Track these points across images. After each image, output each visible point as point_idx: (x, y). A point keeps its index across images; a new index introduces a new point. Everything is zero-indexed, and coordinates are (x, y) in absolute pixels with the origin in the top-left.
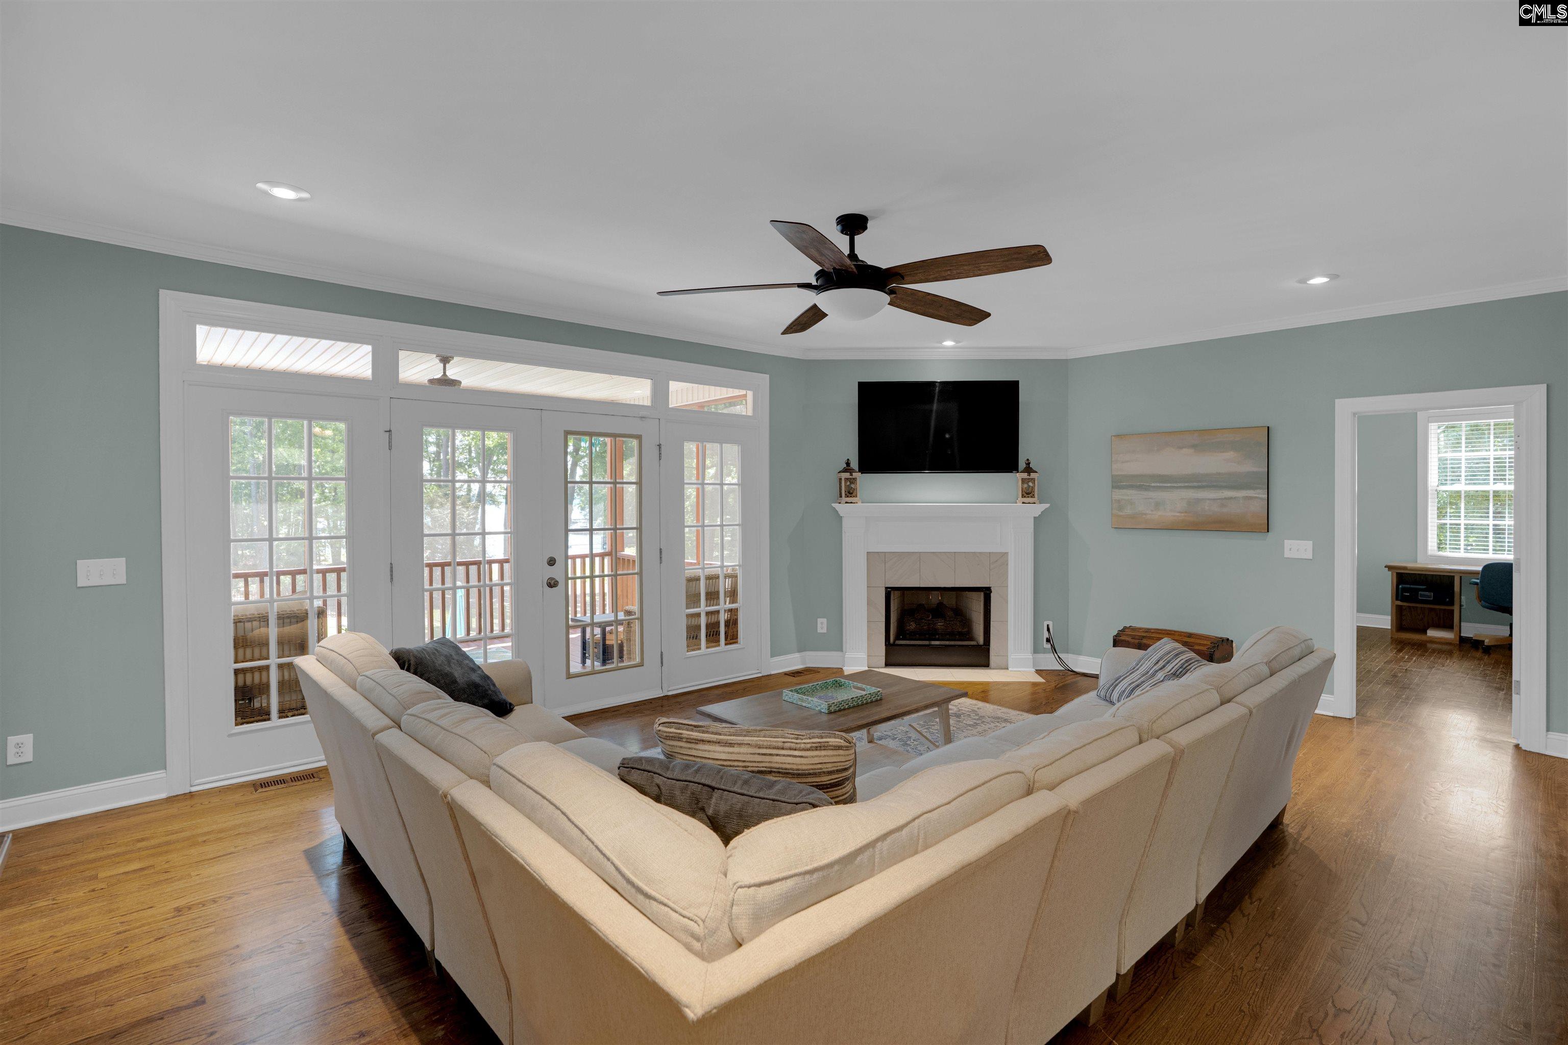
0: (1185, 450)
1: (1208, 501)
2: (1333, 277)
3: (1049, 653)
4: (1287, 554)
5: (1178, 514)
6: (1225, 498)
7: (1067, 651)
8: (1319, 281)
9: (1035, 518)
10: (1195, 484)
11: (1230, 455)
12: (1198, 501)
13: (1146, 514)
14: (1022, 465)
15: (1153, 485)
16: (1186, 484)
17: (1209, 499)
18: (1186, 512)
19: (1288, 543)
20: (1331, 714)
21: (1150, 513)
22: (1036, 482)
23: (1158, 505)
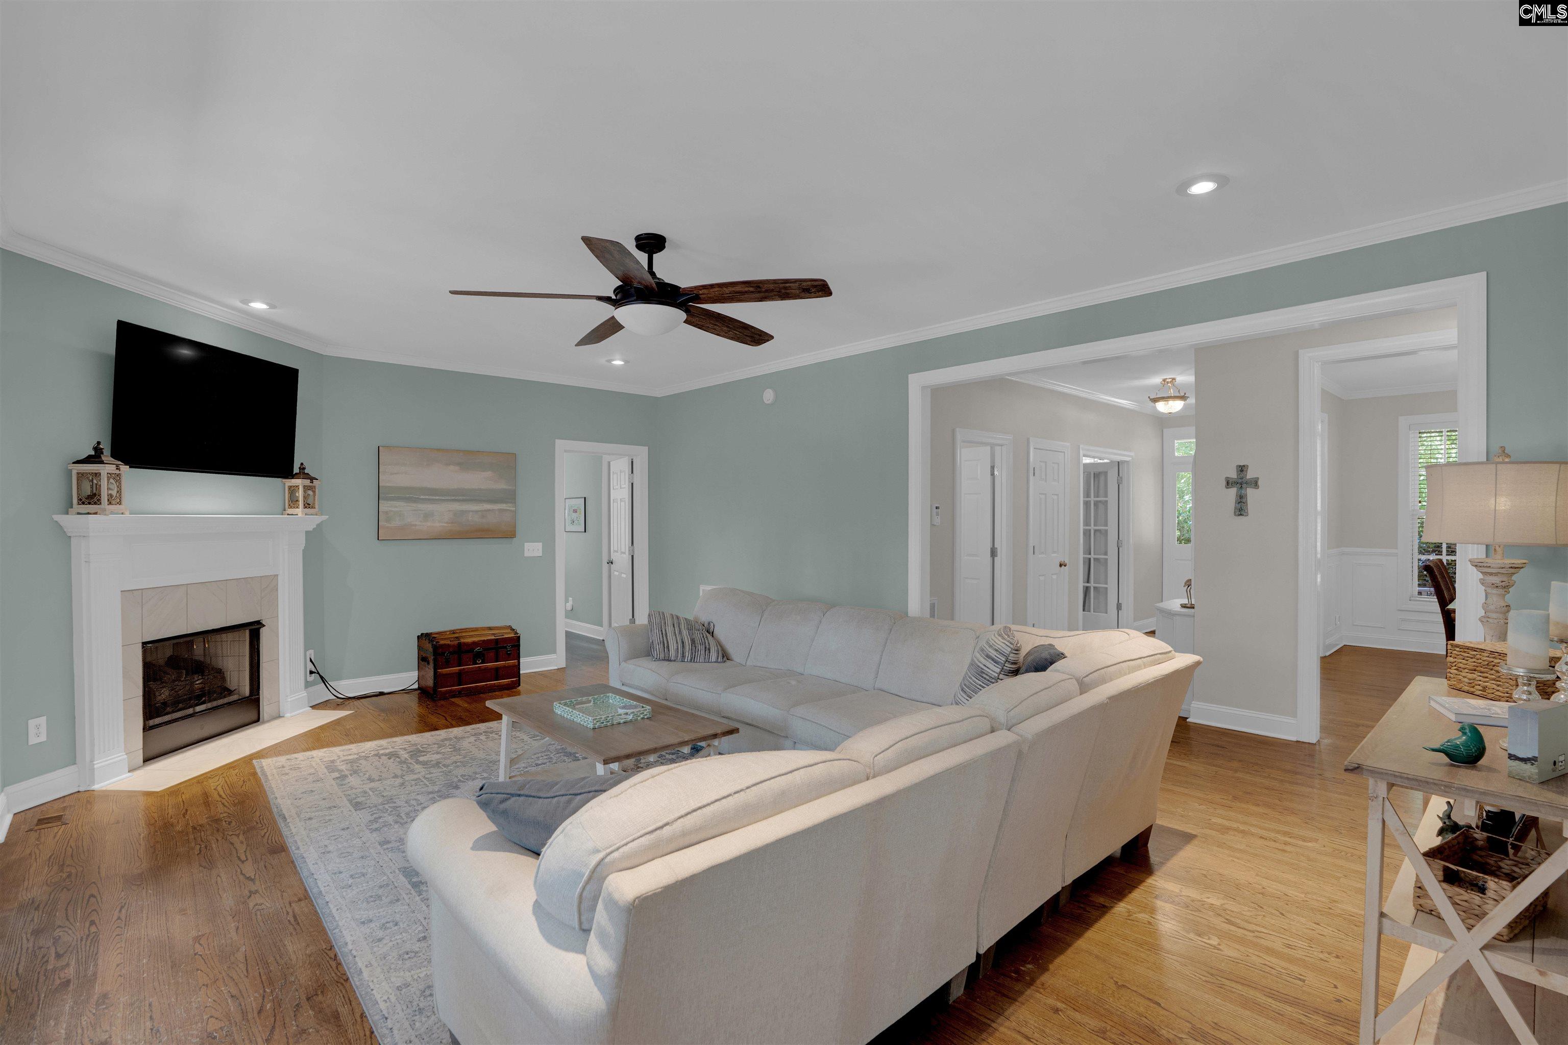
0: (452, 467)
1: (471, 513)
2: (626, 362)
3: (319, 684)
4: (527, 554)
5: (445, 525)
6: (485, 511)
7: (339, 678)
8: (618, 363)
9: (307, 533)
10: (461, 498)
11: (488, 474)
12: (463, 512)
13: (415, 525)
14: (296, 470)
15: (422, 497)
16: (453, 498)
17: (472, 511)
18: (452, 523)
19: (527, 545)
20: (556, 668)
21: (419, 523)
22: (317, 491)
23: (427, 516)
